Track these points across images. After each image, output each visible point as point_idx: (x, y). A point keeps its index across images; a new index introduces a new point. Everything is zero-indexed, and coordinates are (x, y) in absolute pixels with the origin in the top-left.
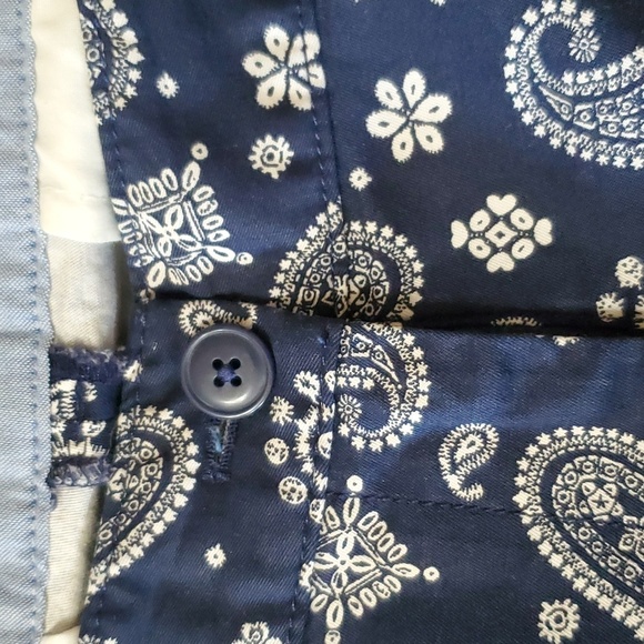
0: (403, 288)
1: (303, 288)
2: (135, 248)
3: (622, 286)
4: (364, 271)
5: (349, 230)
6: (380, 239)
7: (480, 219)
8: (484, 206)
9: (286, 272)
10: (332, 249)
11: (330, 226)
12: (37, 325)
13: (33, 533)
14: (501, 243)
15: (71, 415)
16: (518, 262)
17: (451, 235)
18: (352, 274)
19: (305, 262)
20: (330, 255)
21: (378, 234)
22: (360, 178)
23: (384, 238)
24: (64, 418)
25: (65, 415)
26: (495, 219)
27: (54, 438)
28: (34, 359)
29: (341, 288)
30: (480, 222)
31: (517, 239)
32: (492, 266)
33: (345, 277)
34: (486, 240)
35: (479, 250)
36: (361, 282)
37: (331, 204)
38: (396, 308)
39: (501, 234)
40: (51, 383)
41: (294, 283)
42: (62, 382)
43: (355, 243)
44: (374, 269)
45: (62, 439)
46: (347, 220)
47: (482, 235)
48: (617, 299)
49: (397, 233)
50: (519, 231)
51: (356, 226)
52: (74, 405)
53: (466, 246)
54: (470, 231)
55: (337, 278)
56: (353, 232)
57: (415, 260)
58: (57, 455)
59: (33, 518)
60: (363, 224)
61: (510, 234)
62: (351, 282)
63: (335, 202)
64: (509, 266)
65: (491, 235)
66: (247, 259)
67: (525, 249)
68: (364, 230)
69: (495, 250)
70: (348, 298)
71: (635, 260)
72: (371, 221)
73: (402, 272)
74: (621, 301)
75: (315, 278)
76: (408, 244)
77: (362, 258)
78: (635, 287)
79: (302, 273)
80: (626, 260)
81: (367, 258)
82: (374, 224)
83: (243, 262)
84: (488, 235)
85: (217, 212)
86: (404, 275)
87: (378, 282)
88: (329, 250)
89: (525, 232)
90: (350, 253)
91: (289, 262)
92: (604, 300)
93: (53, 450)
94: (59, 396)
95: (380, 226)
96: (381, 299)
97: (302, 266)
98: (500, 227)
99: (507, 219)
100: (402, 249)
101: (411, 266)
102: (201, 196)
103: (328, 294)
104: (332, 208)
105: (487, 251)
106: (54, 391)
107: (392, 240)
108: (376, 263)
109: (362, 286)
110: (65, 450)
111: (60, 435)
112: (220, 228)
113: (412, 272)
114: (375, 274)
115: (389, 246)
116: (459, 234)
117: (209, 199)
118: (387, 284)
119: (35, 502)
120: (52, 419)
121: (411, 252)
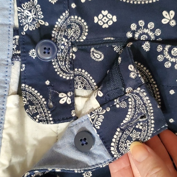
0: (83, 32)
1: (60, 31)
2: (21, 21)
3: (132, 30)
4: (74, 28)
5: (71, 18)
6: (78, 20)
7: (100, 16)
8: (101, 13)
9: (56, 28)
10: (67, 22)
11: (66, 16)
12: (10, 23)
13: (7, 71)
14: (105, 22)
15: (18, 44)
16: (109, 26)
17: (94, 20)
18: (72, 29)
19: (60, 26)
20: (66, 24)
21: (78, 19)
22: (74, 5)
23: (79, 20)
24: (16, 45)
25: (16, 44)
26: (104, 16)
27: (13, 49)
28: (9, 30)
29: (69, 31)
30: (101, 17)
31: (109, 20)
32: (104, 27)
33: (70, 29)
34: (102, 21)
35: (100, 23)
36: (74, 30)
37: (66, 11)
38: (82, 36)
39: (105, 19)
40: (13, 36)
41: (58, 30)
42: (16, 36)
43: (72, 21)
44: (77, 27)
45: (15, 50)
46: (70, 15)
47: (101, 20)
48: (131, 33)
49: (82, 19)
50: (109, 19)
51: (72, 17)
52: (18, 42)
53: (98, 22)
54: (98, 19)
55: (68, 29)
56: (72, 18)
57: (86, 25)
58: (14, 53)
59: (7, 68)
60: (74, 16)
61: (107, 20)
62: (71, 30)
63: (67, 11)
64: (107, 26)
65: (103, 20)
66: (47, 24)
67: (111, 23)
68: (74, 18)
69: (104, 23)
70: (71, 34)
71: (135, 24)
72: (76, 16)
73: (83, 28)
74: (132, 33)
75: (63, 29)
76: (85, 22)
77: (74, 25)
78: (135, 30)
79: (60, 28)
80: (133, 24)
81: (75, 25)
82: (77, 16)
83: (46, 25)
84: (102, 20)
85: (41, 11)
86: (84, 29)
87: (78, 30)
88: (66, 22)
89: (110, 19)
90: (71, 23)
91: (57, 26)
92: (128, 33)
93: (13, 52)
94: (15, 39)
95: (78, 17)
96: (78, 34)
97: (60, 27)
98: (105, 18)
99: (106, 16)
100: (83, 23)
101: (85, 27)
102: (38, 7)
103: (66, 33)
104: (67, 12)
105: (102, 23)
106: (14, 38)
107: (81, 20)
108: (77, 26)
109: (74, 31)
110: (16, 52)
111: (15, 49)
112: (41, 15)
113: (85, 28)
114: (77, 28)
115: (80, 22)
116: (96, 20)
117: (39, 8)
118: (80, 31)
119: (8, 64)
120: (13, 44)
121: (85, 24)
